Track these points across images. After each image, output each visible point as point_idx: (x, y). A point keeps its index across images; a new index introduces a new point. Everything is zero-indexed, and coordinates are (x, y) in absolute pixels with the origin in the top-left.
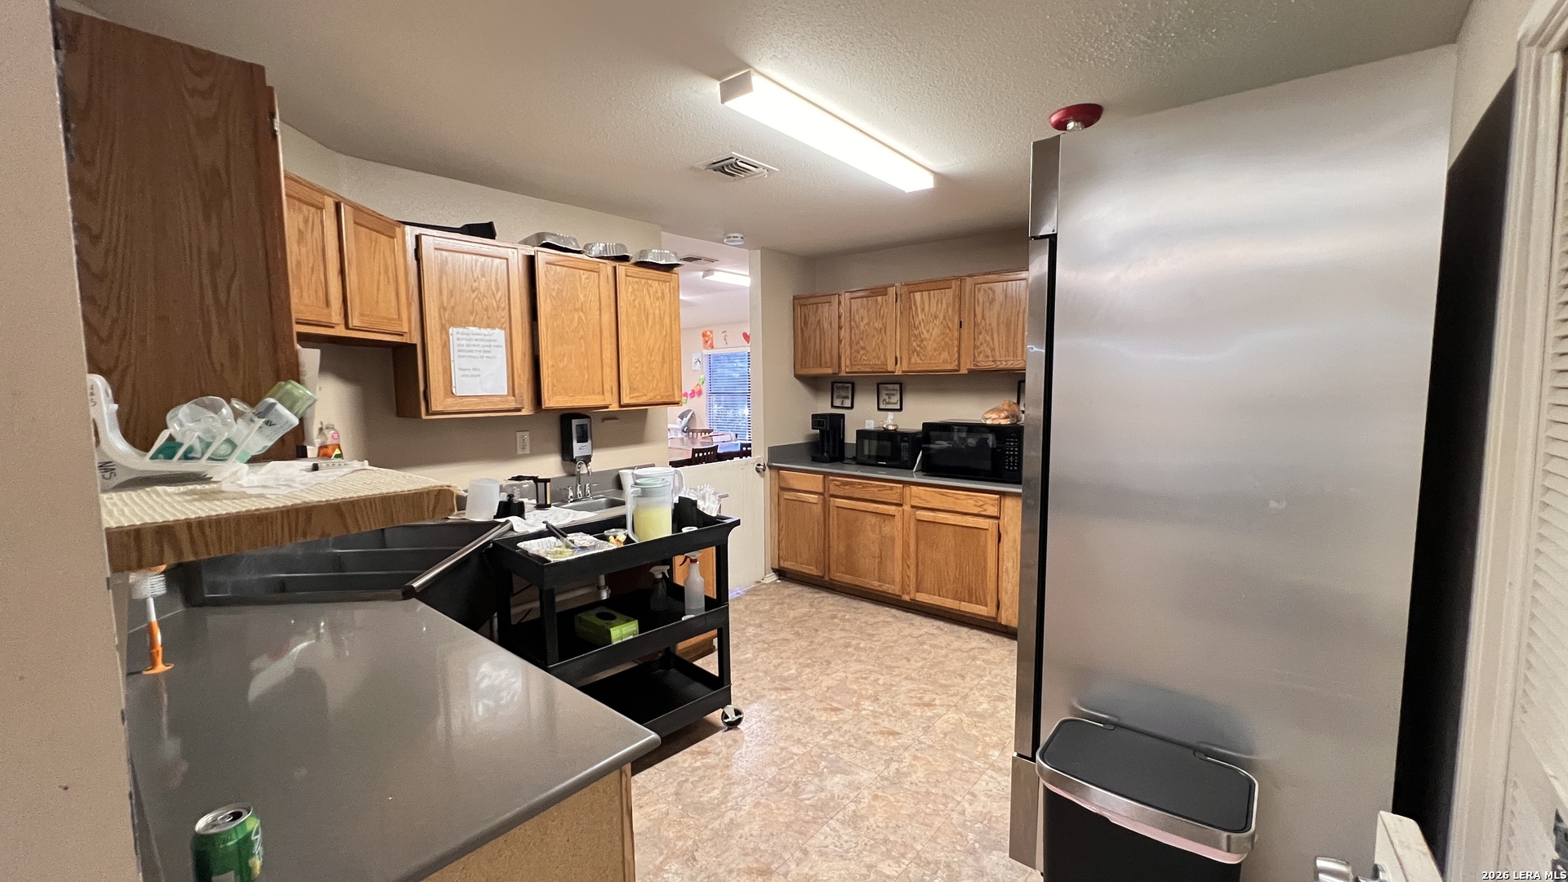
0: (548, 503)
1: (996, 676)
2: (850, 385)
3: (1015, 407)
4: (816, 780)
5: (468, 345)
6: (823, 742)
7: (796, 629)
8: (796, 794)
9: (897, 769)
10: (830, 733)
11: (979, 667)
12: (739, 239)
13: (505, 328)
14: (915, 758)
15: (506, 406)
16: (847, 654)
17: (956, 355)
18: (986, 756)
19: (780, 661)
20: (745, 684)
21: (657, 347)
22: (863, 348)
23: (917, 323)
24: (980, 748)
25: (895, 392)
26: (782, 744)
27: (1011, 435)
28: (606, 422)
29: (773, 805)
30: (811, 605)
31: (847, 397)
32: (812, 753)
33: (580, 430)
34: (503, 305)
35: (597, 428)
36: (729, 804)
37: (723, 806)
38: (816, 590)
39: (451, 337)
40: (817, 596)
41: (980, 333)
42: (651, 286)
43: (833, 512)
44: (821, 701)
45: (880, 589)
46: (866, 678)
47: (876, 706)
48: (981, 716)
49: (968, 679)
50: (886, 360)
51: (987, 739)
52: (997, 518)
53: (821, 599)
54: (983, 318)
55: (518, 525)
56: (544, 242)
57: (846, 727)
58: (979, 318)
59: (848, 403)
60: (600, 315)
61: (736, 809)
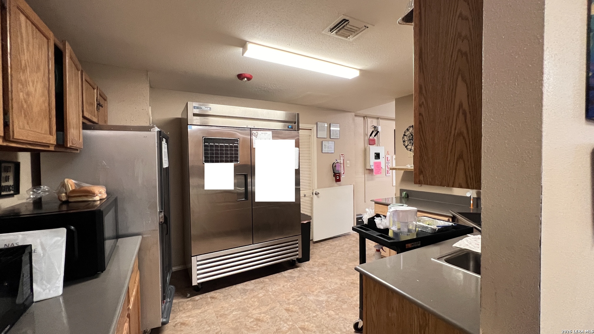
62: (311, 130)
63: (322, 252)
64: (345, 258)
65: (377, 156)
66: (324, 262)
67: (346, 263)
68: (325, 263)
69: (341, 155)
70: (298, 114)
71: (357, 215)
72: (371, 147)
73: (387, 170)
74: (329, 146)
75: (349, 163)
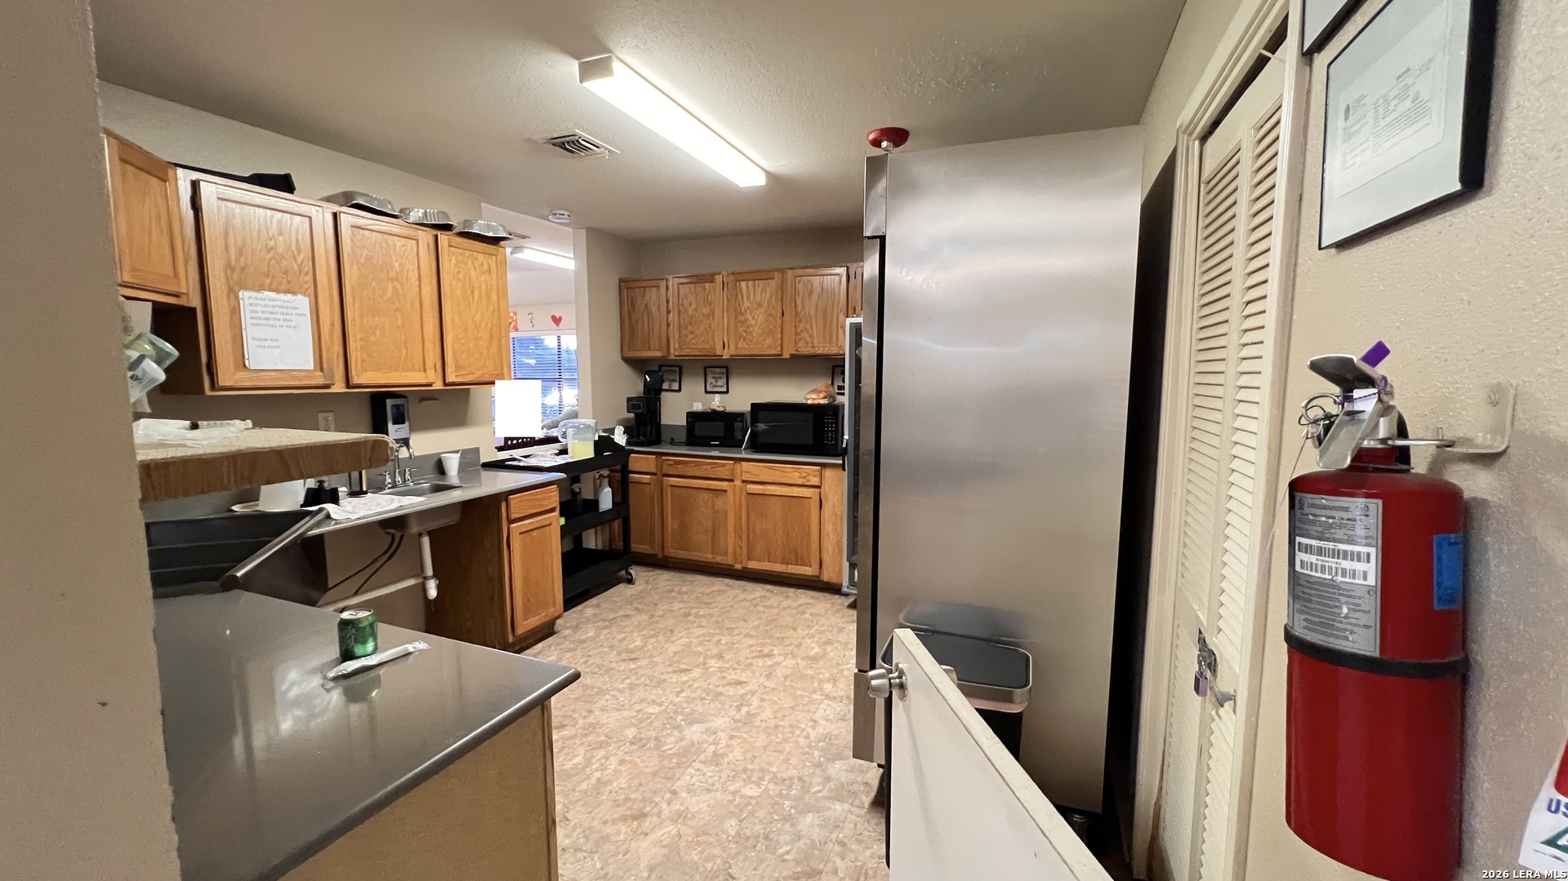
0: (364, 489)
1: (822, 625)
2: (677, 369)
3: (831, 388)
4: (676, 733)
5: (263, 312)
6: (677, 700)
7: (636, 605)
8: (657, 747)
9: (748, 712)
10: (682, 691)
11: (807, 620)
12: (566, 216)
13: (309, 296)
14: (762, 700)
15: (313, 382)
16: (689, 621)
17: (780, 341)
18: (821, 689)
19: (623, 635)
20: (591, 661)
21: (484, 323)
22: (691, 333)
23: (743, 310)
24: (816, 684)
25: (722, 376)
26: (637, 707)
27: (830, 412)
28: (425, 403)
29: (637, 759)
30: (647, 582)
31: (675, 381)
32: (668, 710)
33: (395, 410)
34: (306, 269)
35: (413, 409)
36: (594, 766)
37: (587, 770)
38: (650, 569)
39: (241, 302)
40: (651, 574)
41: (800, 321)
42: (476, 259)
43: (668, 492)
44: (670, 665)
45: (714, 561)
46: (709, 641)
47: (721, 662)
48: (815, 659)
49: (799, 631)
50: (714, 345)
51: (821, 676)
52: (818, 487)
53: (655, 577)
54: (803, 308)
55: (335, 513)
56: (354, 202)
57: (696, 685)
58: (799, 310)
59: (675, 386)
60: (420, 286)
61: (601, 770)
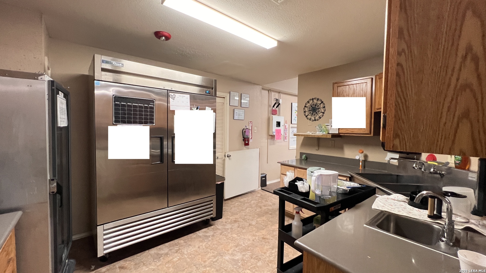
62: (224, 98)
63: (233, 209)
64: (253, 214)
65: (278, 124)
66: (235, 218)
67: (256, 218)
68: (237, 220)
69: (250, 123)
70: (215, 81)
71: (262, 174)
72: (274, 116)
73: (285, 137)
74: (240, 115)
75: (256, 130)
